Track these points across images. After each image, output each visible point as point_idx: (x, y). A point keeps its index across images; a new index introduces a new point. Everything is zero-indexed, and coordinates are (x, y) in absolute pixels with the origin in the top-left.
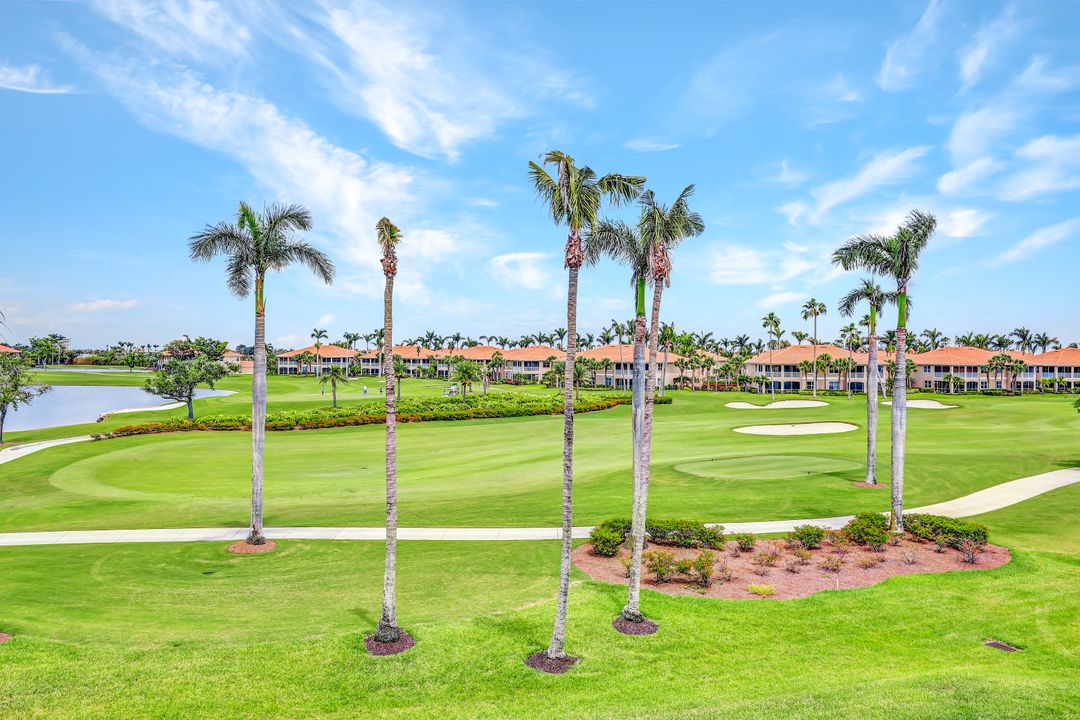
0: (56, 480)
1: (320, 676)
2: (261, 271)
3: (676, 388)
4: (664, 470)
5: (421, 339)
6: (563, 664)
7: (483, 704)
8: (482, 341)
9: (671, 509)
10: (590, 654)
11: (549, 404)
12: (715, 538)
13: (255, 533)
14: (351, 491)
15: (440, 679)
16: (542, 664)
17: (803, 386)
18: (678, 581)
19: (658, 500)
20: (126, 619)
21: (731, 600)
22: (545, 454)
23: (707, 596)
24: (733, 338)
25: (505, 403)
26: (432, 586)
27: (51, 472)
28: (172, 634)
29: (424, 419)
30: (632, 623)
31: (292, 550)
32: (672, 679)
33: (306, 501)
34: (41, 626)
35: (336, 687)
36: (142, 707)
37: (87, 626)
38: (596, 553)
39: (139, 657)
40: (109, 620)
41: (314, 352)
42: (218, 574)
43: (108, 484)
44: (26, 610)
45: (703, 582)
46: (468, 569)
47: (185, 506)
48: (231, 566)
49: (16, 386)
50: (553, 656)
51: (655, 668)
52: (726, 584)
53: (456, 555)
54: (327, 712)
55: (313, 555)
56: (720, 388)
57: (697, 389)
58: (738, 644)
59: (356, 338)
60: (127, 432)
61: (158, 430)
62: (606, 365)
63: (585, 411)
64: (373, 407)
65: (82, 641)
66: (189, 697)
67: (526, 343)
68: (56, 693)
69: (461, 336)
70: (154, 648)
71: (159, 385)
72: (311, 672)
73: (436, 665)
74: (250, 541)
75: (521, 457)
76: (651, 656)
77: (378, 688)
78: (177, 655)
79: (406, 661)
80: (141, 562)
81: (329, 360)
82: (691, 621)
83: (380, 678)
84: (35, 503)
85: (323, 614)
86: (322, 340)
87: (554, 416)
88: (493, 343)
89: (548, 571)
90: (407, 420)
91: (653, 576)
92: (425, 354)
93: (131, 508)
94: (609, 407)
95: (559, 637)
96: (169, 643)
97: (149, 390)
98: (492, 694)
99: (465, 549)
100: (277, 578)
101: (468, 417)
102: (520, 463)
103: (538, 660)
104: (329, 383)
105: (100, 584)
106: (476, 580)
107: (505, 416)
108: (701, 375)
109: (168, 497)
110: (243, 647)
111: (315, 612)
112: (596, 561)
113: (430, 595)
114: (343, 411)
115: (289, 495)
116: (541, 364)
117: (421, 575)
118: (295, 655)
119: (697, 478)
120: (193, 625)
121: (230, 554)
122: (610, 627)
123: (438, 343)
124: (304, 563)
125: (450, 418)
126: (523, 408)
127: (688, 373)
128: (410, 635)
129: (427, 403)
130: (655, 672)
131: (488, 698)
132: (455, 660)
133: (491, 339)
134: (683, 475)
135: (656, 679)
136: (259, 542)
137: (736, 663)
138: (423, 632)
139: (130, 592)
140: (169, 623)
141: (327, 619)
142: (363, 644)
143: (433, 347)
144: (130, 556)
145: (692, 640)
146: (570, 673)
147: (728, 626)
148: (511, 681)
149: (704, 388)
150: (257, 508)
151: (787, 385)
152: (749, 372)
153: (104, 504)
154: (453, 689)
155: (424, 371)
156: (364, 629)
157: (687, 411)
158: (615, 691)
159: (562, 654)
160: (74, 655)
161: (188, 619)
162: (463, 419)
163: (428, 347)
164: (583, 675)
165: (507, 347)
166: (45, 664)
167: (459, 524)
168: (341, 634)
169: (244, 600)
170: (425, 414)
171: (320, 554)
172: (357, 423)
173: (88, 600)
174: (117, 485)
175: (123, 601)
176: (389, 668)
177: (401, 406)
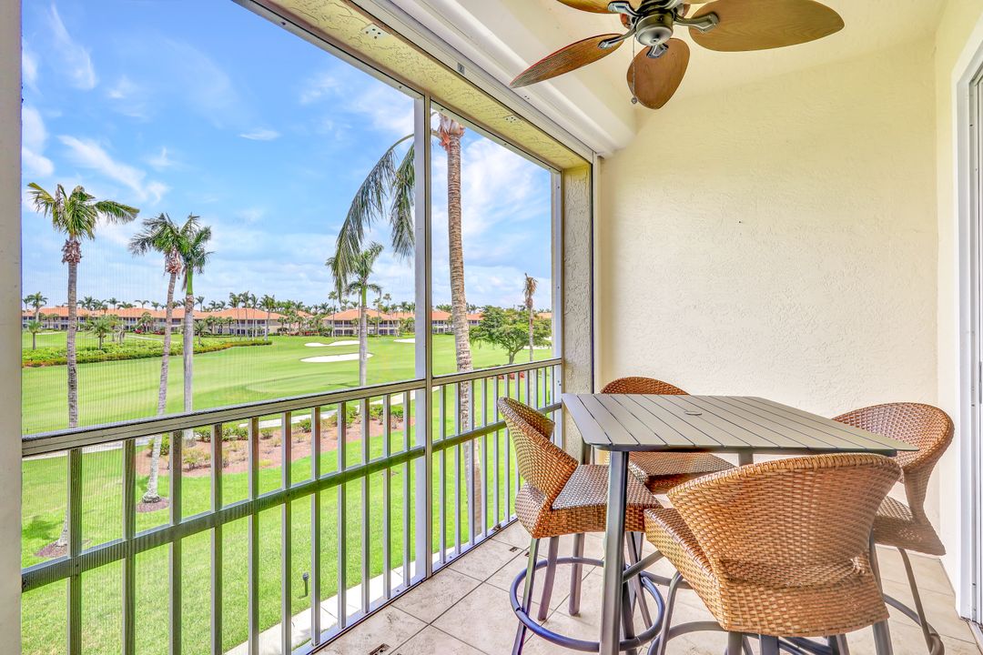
3: (279, 335)
4: (238, 390)
8: (137, 304)
11: (175, 348)
17: (355, 332)
24: (319, 305)
25: (137, 349)
29: (55, 364)
30: (150, 503)
56: (306, 334)
57: (292, 335)
62: (230, 321)
63: (205, 352)
69: (117, 300)
88: (146, 306)
90: (39, 365)
94: (224, 349)
101: (101, 360)
107: (135, 358)
108: (295, 327)
123: (98, 305)
126: (152, 352)
127: (287, 326)
129: (63, 352)
133: (144, 303)
143: (92, 308)
149: (297, 334)
151: (346, 332)
152: (325, 325)
155: (82, 326)
157: (280, 348)
163: (88, 308)
165: (159, 308)
170: (59, 360)
177: (34, 355)
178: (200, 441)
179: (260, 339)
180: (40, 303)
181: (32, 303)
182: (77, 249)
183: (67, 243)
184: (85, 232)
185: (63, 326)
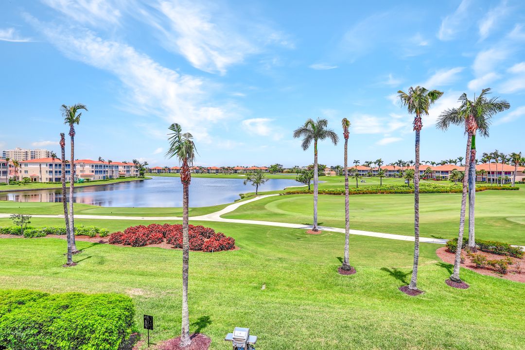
0: (267, 206)
1: (319, 277)
2: (316, 141)
4: (500, 219)
5: (396, 163)
6: (416, 292)
7: (376, 300)
8: (423, 163)
9: (497, 237)
10: (429, 291)
11: (448, 189)
12: (517, 252)
13: (315, 227)
14: (354, 217)
15: (362, 287)
16: (406, 290)
18: (488, 269)
19: (491, 232)
20: (270, 249)
21: (518, 282)
22: (440, 208)
23: (503, 278)
25: (427, 188)
26: (371, 254)
27: (266, 204)
28: (280, 255)
29: (391, 193)
30: (455, 282)
31: (327, 234)
32: (469, 310)
33: (336, 219)
34: (248, 247)
35: (324, 282)
36: (265, 275)
37: (260, 249)
38: (448, 251)
39: (269, 260)
40: (266, 248)
41: (355, 168)
42: (302, 239)
43: (280, 209)
44: (247, 242)
45: (503, 271)
46: (388, 250)
47: (298, 217)
48: (306, 237)
49: (260, 179)
50: (411, 288)
51: (462, 304)
52: (516, 274)
53: (385, 244)
54: (318, 289)
55: (333, 237)
58: (514, 302)
59: (370, 163)
60: (289, 193)
61: (298, 193)
62: (483, 172)
64: (370, 187)
65: (256, 253)
66: (278, 275)
67: (444, 163)
68: (245, 266)
69: (413, 161)
70: (274, 258)
71: (300, 179)
72: (317, 275)
73: (362, 282)
74: (313, 230)
75: (428, 209)
76: (461, 298)
77: (338, 285)
78: (279, 262)
79: (351, 278)
80: (281, 233)
81: (360, 171)
82: (489, 287)
83: (340, 282)
84: (259, 213)
85: (328, 257)
86: (358, 164)
87: (450, 193)
88: (428, 164)
89: (423, 255)
90: (384, 193)
91: (475, 265)
92: (397, 168)
93: (283, 216)
94: (481, 190)
95: (413, 281)
96: (278, 258)
97: (297, 180)
98: (381, 297)
99: (390, 242)
100: (319, 243)
101: (409, 193)
102: (427, 211)
103: (405, 289)
104: (355, 179)
105: (267, 237)
106: (390, 254)
107: (427, 193)
109: (295, 214)
110: (298, 263)
111: (326, 256)
112: (448, 254)
113: (369, 256)
114: (359, 189)
115: (332, 216)
116: (449, 172)
117: (369, 249)
118: (313, 269)
119: (518, 224)
120: (287, 254)
121: (307, 234)
122: (444, 282)
123: (404, 164)
124: (329, 240)
125: (402, 193)
126: (435, 190)
128: (355, 270)
129: (393, 187)
130: (462, 305)
131: (379, 298)
132: (370, 281)
133: (427, 162)
134: (510, 222)
135: (460, 308)
136: (316, 231)
137: (510, 311)
138: (360, 269)
139: (275, 241)
140: (281, 252)
141: (329, 259)
142: (337, 270)
143: (402, 166)
144: (279, 230)
145: (487, 296)
146: (418, 297)
147: (511, 293)
148: (390, 294)
150: (315, 219)
153: (276, 214)
154: (366, 291)
155: (397, 175)
156: (339, 264)
158: (437, 308)
159: (415, 288)
160: (253, 256)
161: (287, 251)
162: (407, 193)
163: (399, 166)
164: (424, 298)
165: (435, 165)
166: (246, 257)
167: (391, 232)
168: (331, 264)
169: (306, 248)
170: (391, 191)
171: (336, 237)
172: (364, 193)
173: (263, 242)
174: (282, 209)
175: (272, 243)
176: (344, 279)
177: (381, 188)
178: (480, 250)
179: (507, 186)
180: (381, 164)
181: (377, 164)
182: (420, 121)
183: (416, 119)
184: (424, 111)
185: (389, 175)
